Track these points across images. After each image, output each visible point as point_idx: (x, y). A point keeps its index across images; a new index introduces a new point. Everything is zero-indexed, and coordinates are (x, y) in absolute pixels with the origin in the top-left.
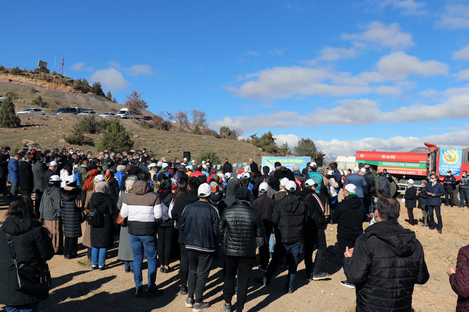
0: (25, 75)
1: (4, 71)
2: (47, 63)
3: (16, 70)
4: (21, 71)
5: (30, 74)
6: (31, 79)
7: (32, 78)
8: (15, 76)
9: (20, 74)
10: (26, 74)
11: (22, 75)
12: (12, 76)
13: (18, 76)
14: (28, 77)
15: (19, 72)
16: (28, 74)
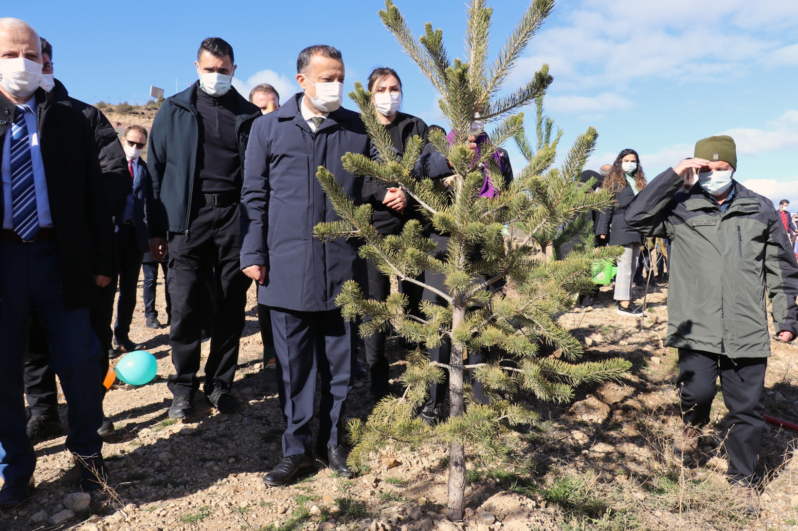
0: (137, 113)
1: (105, 109)
2: (163, 90)
3: (124, 107)
4: (131, 108)
5: (145, 112)
6: (147, 119)
7: (149, 118)
8: (123, 117)
9: (131, 113)
10: (139, 111)
11: (134, 113)
12: (118, 116)
13: (128, 116)
14: (143, 116)
15: (129, 109)
16: (143, 111)
